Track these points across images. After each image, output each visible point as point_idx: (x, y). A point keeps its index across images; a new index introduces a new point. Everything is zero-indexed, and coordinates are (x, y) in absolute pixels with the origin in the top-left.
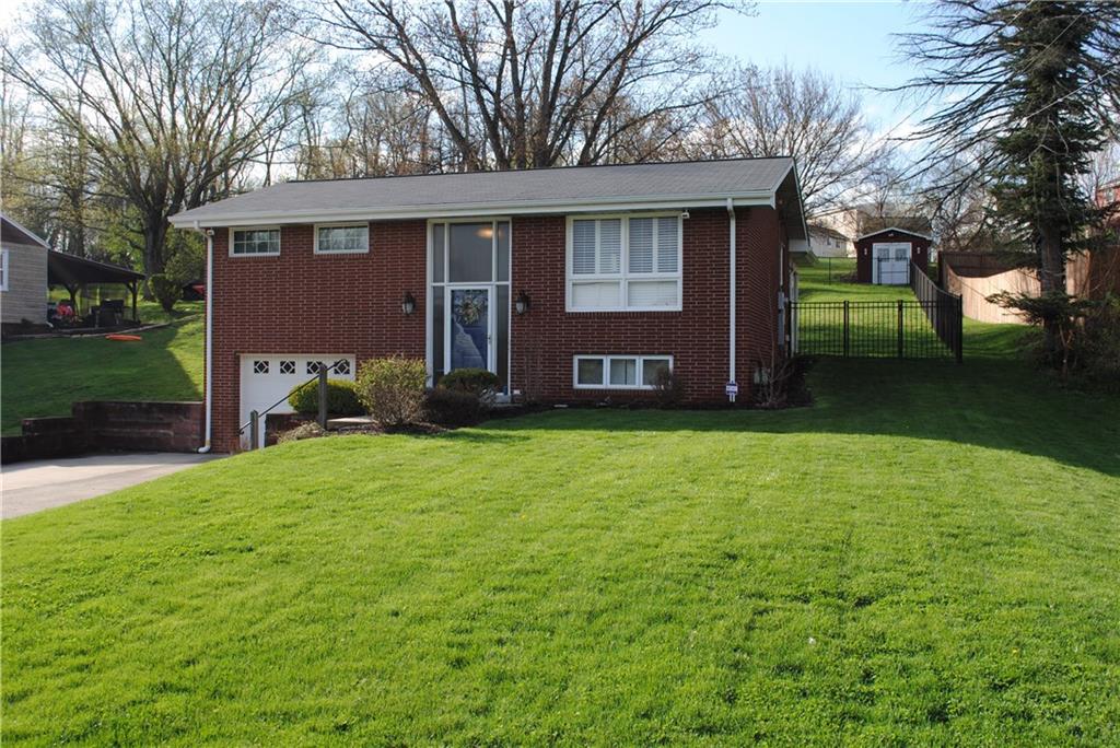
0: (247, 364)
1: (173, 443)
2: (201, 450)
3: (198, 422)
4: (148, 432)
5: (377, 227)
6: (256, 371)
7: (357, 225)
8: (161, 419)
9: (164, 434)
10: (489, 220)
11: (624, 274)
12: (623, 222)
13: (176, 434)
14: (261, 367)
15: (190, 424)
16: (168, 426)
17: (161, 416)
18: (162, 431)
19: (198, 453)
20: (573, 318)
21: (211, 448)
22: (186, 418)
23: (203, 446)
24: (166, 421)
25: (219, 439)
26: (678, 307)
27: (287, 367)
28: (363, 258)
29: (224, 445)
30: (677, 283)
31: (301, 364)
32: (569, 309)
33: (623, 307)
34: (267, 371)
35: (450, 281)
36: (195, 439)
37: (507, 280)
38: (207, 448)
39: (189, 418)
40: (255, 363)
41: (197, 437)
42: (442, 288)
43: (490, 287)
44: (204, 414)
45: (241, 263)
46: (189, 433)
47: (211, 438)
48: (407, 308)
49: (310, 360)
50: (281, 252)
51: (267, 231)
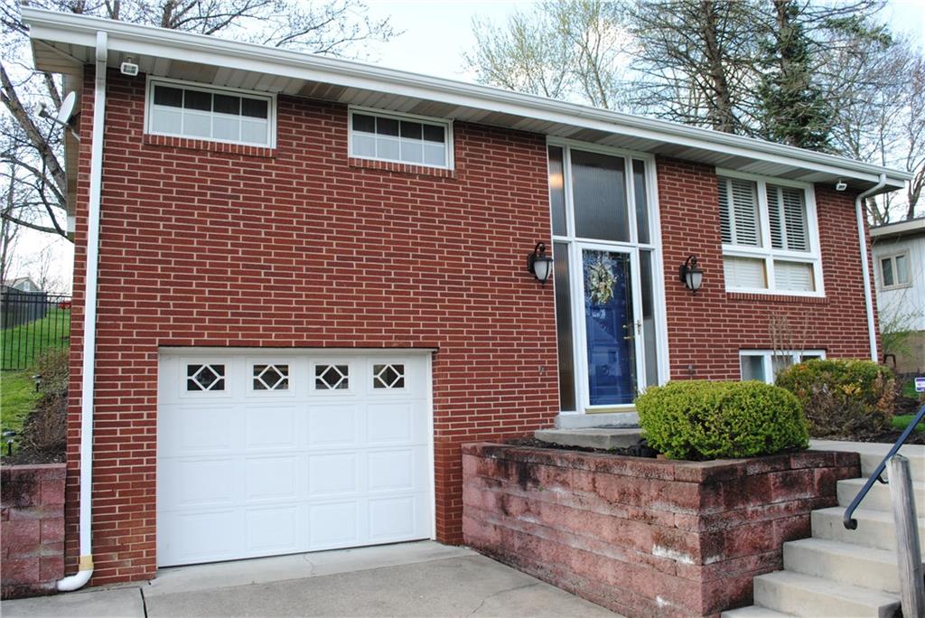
0: (172, 373)
2: (68, 583)
3: (61, 514)
5: (467, 132)
6: (190, 385)
7: (433, 124)
10: (621, 154)
11: (766, 250)
12: (760, 186)
14: (208, 378)
19: (56, 592)
20: (736, 300)
21: (94, 575)
22: (19, 507)
23: (75, 572)
25: (115, 549)
26: (820, 293)
27: (271, 378)
28: (449, 179)
29: (128, 563)
30: (810, 266)
31: (302, 371)
32: (729, 289)
33: (773, 290)
34: (220, 386)
35: (578, 235)
36: (44, 560)
37: (648, 243)
38: (83, 576)
39: (30, 506)
40: (192, 369)
41: (50, 553)
42: (566, 245)
43: (632, 248)
44: (72, 492)
45: (183, 150)
46: (31, 546)
47: (94, 551)
48: (541, 269)
49: (322, 363)
50: (278, 143)
51: (237, 99)
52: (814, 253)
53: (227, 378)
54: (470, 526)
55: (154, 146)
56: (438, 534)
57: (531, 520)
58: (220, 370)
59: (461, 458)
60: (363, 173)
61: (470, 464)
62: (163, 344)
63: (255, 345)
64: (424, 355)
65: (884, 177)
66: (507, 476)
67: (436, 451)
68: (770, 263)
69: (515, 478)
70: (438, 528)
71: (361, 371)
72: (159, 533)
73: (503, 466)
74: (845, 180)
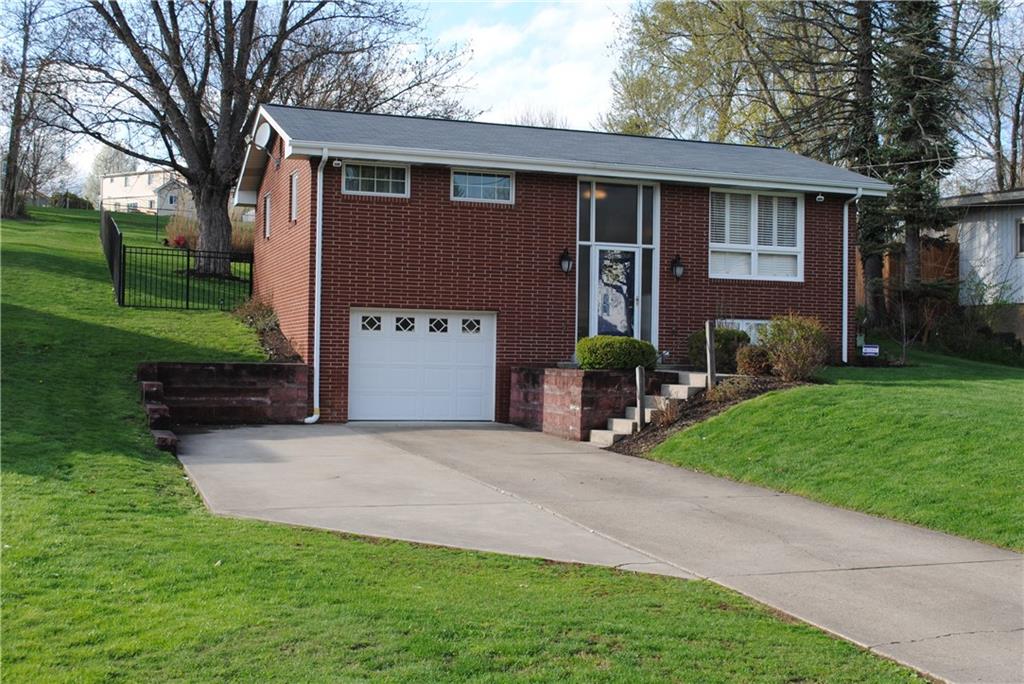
0: (355, 319)
1: (269, 413)
2: (308, 420)
3: (306, 387)
4: (234, 401)
5: (524, 179)
6: (364, 327)
7: (503, 174)
8: (254, 384)
9: (258, 402)
10: (634, 183)
11: (754, 246)
12: (753, 198)
13: (273, 402)
14: (372, 324)
15: (293, 389)
16: (264, 392)
17: (252, 380)
18: (253, 399)
19: (303, 423)
20: (717, 284)
21: (320, 418)
22: (288, 382)
23: (311, 415)
24: (259, 386)
25: (328, 407)
26: (800, 278)
27: (405, 324)
28: (510, 210)
29: (335, 414)
30: (796, 257)
31: (422, 321)
32: (712, 275)
33: (755, 276)
34: (378, 328)
35: (596, 240)
36: (299, 408)
37: (651, 244)
38: (315, 417)
39: (293, 382)
40: (364, 319)
41: (302, 405)
42: (588, 247)
43: (637, 249)
44: (311, 377)
45: (361, 202)
46: (293, 401)
47: (320, 406)
48: (565, 265)
49: (433, 317)
50: (411, 194)
51: (388, 168)
52: (800, 248)
53: (382, 324)
54: (513, 412)
55: (347, 201)
56: (496, 418)
57: (536, 403)
58: (379, 319)
59: (510, 375)
60: (459, 209)
61: (514, 377)
62: (352, 305)
63: (398, 307)
64: (492, 315)
65: (860, 190)
66: (528, 382)
67: (497, 370)
68: (754, 256)
69: (531, 382)
70: (496, 414)
71: (455, 322)
72: (349, 400)
73: (526, 377)
74: (823, 194)
